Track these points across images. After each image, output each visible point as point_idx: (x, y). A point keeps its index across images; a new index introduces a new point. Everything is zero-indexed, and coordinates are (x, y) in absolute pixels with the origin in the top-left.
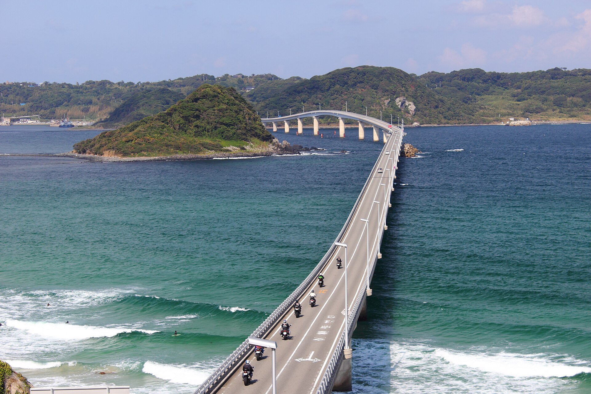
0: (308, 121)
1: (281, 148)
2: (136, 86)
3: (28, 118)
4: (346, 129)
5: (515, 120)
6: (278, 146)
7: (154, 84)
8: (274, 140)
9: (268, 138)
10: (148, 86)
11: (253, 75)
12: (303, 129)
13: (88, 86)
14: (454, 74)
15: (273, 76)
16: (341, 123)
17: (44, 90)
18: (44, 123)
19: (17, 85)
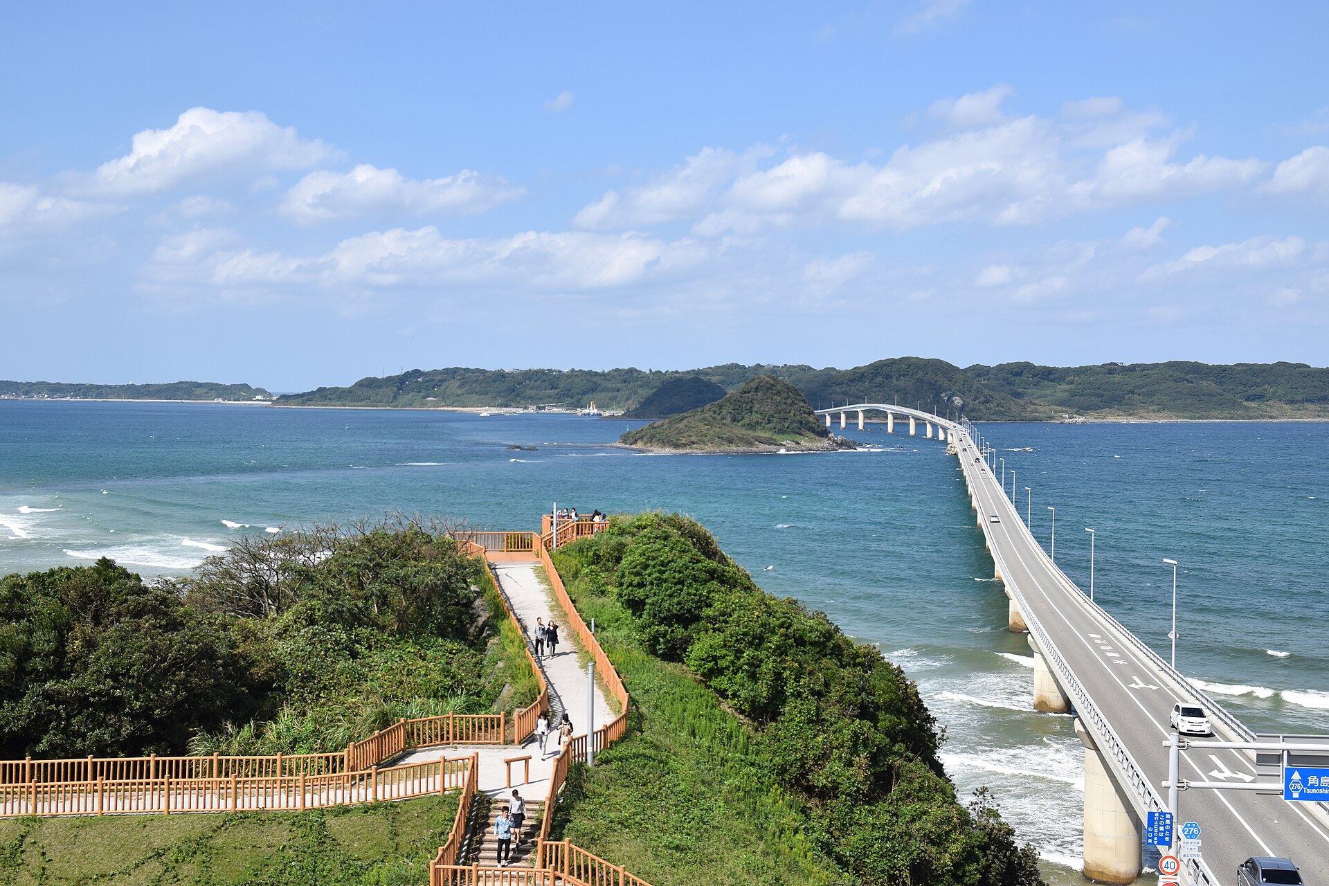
0: (852, 416)
1: (837, 443)
2: (665, 375)
3: (554, 406)
4: (894, 424)
5: (1070, 418)
6: (834, 441)
7: (683, 373)
8: (830, 435)
9: (824, 433)
10: (677, 375)
11: (786, 365)
12: (846, 423)
13: (615, 374)
14: (1001, 368)
15: (806, 366)
16: (890, 417)
17: (570, 378)
18: (568, 412)
19: (542, 371)
